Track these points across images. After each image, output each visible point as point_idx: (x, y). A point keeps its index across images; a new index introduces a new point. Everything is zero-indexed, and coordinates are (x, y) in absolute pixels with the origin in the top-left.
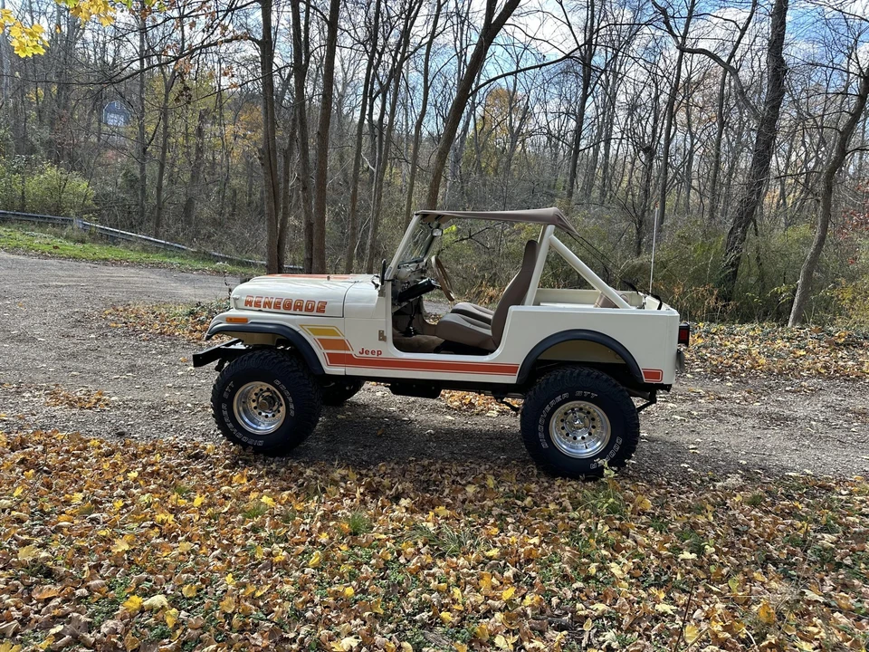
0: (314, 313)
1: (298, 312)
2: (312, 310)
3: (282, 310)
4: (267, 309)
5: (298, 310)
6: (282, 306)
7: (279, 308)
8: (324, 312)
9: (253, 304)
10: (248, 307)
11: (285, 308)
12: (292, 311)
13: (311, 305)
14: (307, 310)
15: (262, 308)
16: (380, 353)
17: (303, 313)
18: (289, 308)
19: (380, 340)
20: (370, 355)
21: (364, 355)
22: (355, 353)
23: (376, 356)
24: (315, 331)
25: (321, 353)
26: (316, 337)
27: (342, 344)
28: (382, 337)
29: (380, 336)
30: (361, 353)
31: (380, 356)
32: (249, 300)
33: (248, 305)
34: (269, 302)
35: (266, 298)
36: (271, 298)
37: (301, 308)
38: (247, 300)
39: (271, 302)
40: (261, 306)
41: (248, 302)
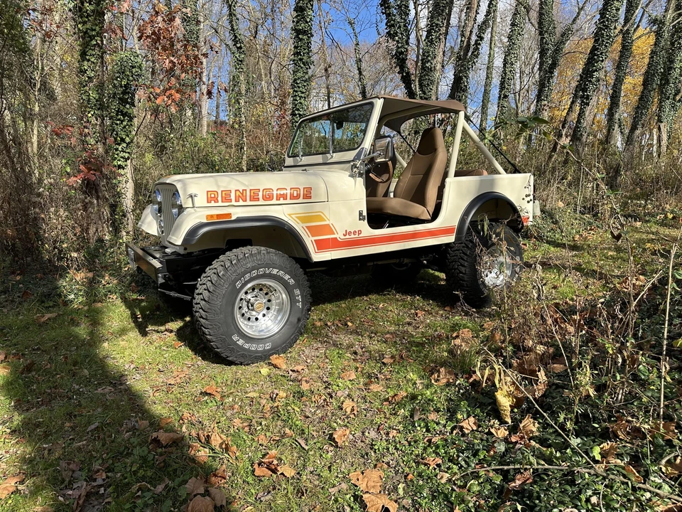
0: (301, 200)
1: (282, 201)
2: (298, 197)
3: (262, 202)
4: (241, 203)
5: (282, 199)
6: (260, 196)
7: (258, 199)
8: (310, 197)
9: (220, 199)
10: (213, 204)
11: (265, 198)
13: (295, 193)
14: (292, 197)
15: (234, 203)
16: (360, 232)
17: (288, 201)
18: (271, 198)
19: (360, 219)
20: (352, 236)
21: (348, 236)
22: (339, 236)
23: (357, 236)
24: (303, 219)
25: (309, 241)
26: (305, 225)
27: (328, 229)
28: (361, 217)
29: (360, 216)
30: (345, 235)
31: (360, 236)
32: (213, 196)
33: (213, 202)
34: (242, 194)
35: (236, 191)
36: (243, 190)
37: (285, 196)
38: (209, 196)
39: (244, 194)
40: (231, 201)
41: (211, 197)
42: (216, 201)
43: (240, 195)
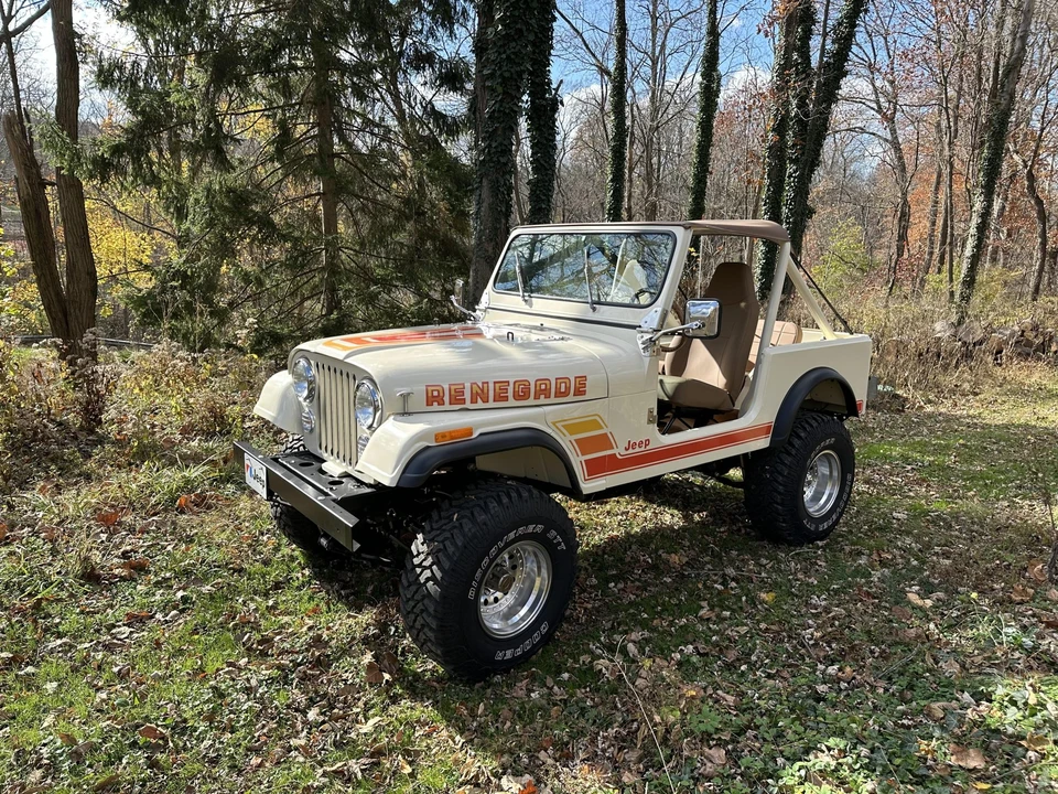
0: (571, 398)
1: (543, 400)
2: (566, 394)
3: (512, 402)
4: (480, 404)
5: (542, 396)
6: (510, 394)
7: (506, 399)
8: (584, 393)
9: (446, 399)
10: (436, 407)
11: (517, 397)
12: (531, 401)
13: (563, 385)
14: (559, 394)
15: (468, 405)
16: (648, 442)
17: (553, 400)
18: (526, 396)
19: (647, 422)
20: (637, 449)
21: (631, 451)
22: (619, 451)
23: (643, 449)
24: (572, 429)
25: (578, 461)
26: (573, 438)
27: (604, 441)
28: (652, 418)
29: (649, 417)
30: (627, 449)
31: (648, 448)
32: (435, 394)
33: (435, 404)
34: (482, 390)
35: (472, 384)
36: (483, 383)
37: (547, 392)
38: (430, 395)
39: (485, 391)
40: (464, 401)
41: (433, 397)
42: (441, 403)
43: (479, 391)
